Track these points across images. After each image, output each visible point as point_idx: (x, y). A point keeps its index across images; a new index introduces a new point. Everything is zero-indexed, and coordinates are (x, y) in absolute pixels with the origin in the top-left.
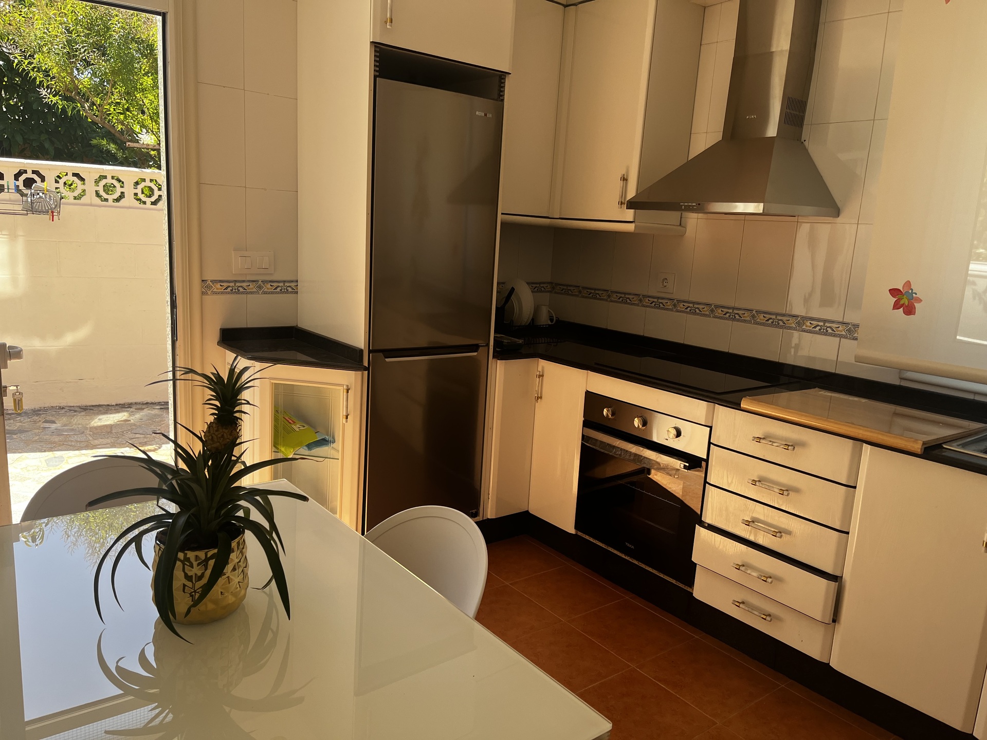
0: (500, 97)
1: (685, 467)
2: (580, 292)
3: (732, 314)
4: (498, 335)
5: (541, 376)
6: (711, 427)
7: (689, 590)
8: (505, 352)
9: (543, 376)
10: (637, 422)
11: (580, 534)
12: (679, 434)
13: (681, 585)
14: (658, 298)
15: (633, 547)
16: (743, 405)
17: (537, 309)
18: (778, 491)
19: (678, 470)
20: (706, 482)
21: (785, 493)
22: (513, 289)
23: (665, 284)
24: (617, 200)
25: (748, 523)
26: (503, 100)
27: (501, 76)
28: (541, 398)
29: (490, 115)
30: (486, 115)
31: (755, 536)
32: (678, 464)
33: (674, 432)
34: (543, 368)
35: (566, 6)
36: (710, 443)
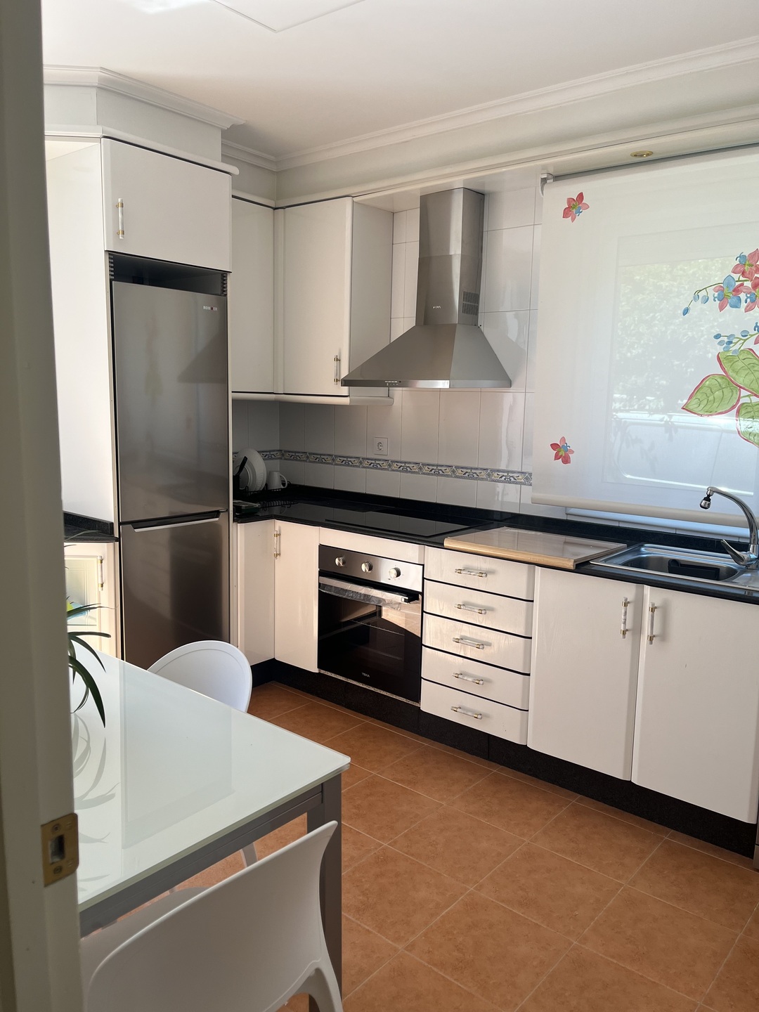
0: (223, 292)
1: (405, 601)
2: (308, 457)
3: (436, 470)
4: (236, 501)
5: (279, 535)
6: (423, 565)
7: (417, 705)
8: (243, 516)
9: (280, 535)
10: (364, 567)
11: (322, 672)
12: (398, 574)
13: (411, 702)
14: (375, 460)
15: (368, 676)
16: (446, 544)
17: (269, 475)
18: (478, 611)
19: (400, 603)
20: (423, 611)
21: (483, 612)
22: (245, 459)
23: (380, 448)
24: (333, 377)
25: (457, 641)
26: (226, 295)
27: (223, 275)
28: (280, 554)
29: (215, 309)
30: (212, 309)
31: (465, 650)
32: (400, 598)
33: (395, 572)
34: (280, 527)
35: (275, 209)
36: (423, 578)
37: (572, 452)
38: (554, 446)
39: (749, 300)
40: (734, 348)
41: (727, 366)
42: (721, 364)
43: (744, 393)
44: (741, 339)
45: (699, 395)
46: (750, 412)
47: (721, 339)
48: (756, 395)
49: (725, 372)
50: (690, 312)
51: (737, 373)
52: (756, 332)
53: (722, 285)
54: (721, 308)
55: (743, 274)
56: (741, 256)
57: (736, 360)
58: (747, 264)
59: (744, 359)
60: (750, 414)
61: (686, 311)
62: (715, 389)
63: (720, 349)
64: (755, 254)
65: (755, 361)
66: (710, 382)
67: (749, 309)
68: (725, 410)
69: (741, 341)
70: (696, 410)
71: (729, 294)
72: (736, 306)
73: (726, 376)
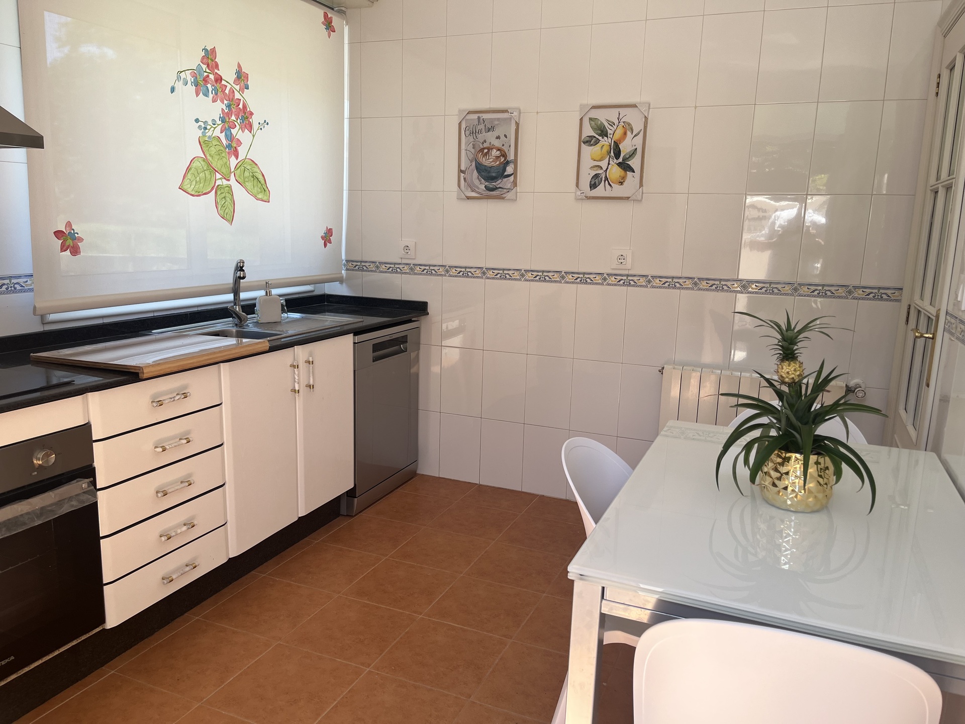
15: (12, 658)
37: (81, 240)
38: (58, 234)
39: (213, 92)
40: (209, 134)
41: (205, 149)
42: (202, 148)
43: (218, 176)
44: (212, 127)
45: (189, 176)
46: (223, 193)
47: (200, 123)
48: (225, 179)
49: (204, 155)
50: (176, 90)
51: (212, 157)
52: (220, 122)
53: (195, 71)
54: (197, 95)
55: (208, 66)
56: (205, 50)
57: (210, 145)
58: (210, 57)
59: (215, 146)
60: (223, 195)
61: (173, 90)
62: (199, 171)
63: (200, 133)
64: (213, 50)
65: (222, 148)
66: (196, 164)
67: (214, 101)
68: (208, 190)
69: (213, 129)
70: (189, 190)
71: (201, 82)
72: (206, 95)
73: (205, 160)
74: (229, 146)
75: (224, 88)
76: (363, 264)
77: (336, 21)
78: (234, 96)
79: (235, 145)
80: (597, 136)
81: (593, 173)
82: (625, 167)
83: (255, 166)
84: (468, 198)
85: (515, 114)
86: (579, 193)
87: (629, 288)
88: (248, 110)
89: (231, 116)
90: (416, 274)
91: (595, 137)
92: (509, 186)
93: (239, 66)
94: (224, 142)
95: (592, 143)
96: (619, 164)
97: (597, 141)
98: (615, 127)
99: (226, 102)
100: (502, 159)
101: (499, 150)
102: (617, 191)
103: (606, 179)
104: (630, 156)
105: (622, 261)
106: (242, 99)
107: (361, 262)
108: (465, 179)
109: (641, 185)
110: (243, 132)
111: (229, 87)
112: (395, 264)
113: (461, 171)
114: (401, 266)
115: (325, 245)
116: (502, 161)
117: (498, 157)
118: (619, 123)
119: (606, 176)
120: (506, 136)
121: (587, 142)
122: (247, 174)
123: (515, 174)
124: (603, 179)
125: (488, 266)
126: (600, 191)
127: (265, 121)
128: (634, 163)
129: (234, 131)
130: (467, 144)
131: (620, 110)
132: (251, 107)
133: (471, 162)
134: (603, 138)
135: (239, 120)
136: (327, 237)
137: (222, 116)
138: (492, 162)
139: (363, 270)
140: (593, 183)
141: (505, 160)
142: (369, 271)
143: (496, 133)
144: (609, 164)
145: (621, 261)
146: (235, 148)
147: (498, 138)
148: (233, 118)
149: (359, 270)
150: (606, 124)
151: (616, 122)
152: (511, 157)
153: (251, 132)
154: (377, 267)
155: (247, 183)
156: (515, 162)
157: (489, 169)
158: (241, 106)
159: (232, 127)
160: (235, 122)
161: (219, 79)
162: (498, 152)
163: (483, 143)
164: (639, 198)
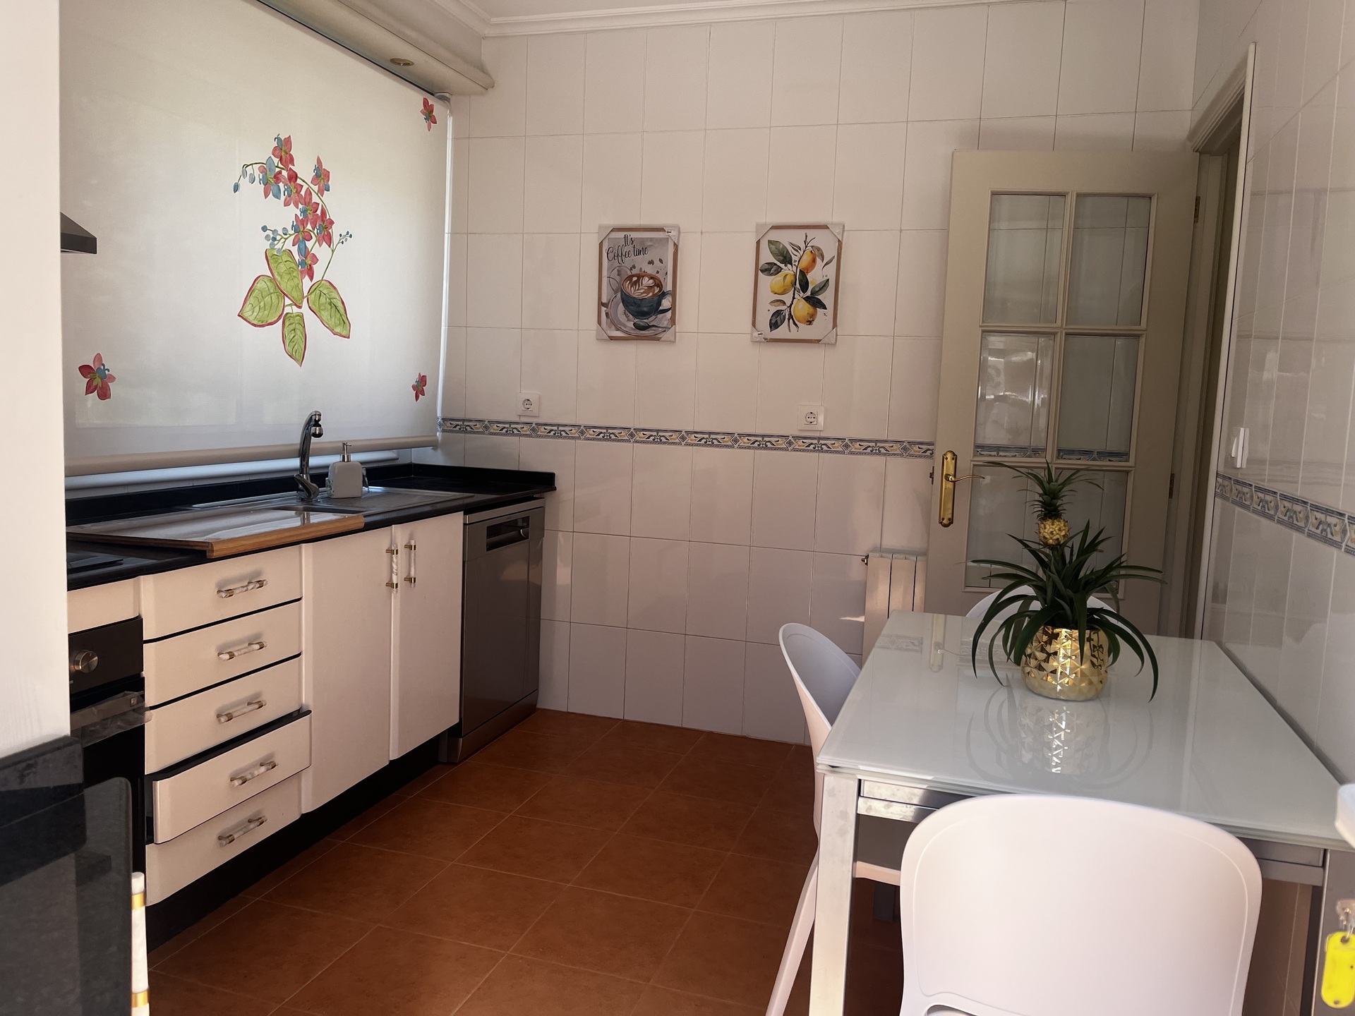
37: (112, 378)
38: (85, 370)
39: (286, 192)
40: (279, 246)
41: (272, 266)
42: (268, 264)
43: (288, 301)
44: (282, 237)
45: (251, 300)
46: (293, 324)
47: (268, 232)
48: (296, 305)
49: (272, 273)
50: (241, 188)
51: (281, 276)
52: (293, 232)
53: (265, 166)
54: (266, 195)
55: (281, 160)
56: (278, 138)
57: (279, 261)
58: (283, 150)
59: (286, 262)
60: (292, 327)
61: (236, 188)
62: (264, 294)
63: (267, 245)
64: (288, 140)
65: (293, 265)
66: (260, 285)
67: (287, 204)
68: (274, 320)
69: (283, 240)
70: (251, 319)
71: (271, 180)
72: (277, 196)
73: (273, 280)
74: (302, 263)
75: (299, 189)
76: (466, 423)
77: (438, 109)
78: (311, 199)
79: (310, 262)
80: (778, 264)
81: (774, 309)
82: (814, 302)
83: (334, 291)
84: (612, 338)
85: (674, 233)
86: (756, 334)
87: (821, 454)
88: (328, 217)
89: (307, 224)
90: (540, 436)
91: (776, 264)
92: (665, 323)
93: (319, 161)
94: (297, 257)
95: (772, 272)
96: (807, 299)
97: (779, 270)
98: (801, 252)
99: (300, 206)
100: (657, 290)
101: (652, 278)
102: (805, 331)
103: (791, 316)
104: (820, 289)
105: (812, 420)
106: (321, 203)
107: (464, 420)
108: (607, 314)
109: (835, 325)
110: (320, 245)
111: (305, 187)
112: (511, 423)
113: (601, 304)
114: (519, 426)
115: (417, 398)
116: (656, 292)
117: (650, 288)
118: (806, 247)
119: (790, 314)
120: (661, 261)
121: (766, 270)
122: (323, 300)
123: (673, 308)
124: (787, 317)
125: (637, 426)
126: (782, 331)
127: (348, 233)
128: (826, 297)
129: (309, 244)
130: (611, 269)
131: (808, 231)
132: (331, 214)
133: (616, 292)
134: (786, 266)
135: (316, 230)
136: (420, 387)
137: (295, 224)
138: (644, 293)
139: (466, 432)
140: (773, 321)
141: (659, 291)
142: (475, 433)
143: (648, 257)
144: (794, 298)
145: (810, 420)
146: (310, 265)
147: (651, 262)
148: (309, 227)
149: (460, 431)
150: (790, 249)
151: (803, 246)
152: (669, 287)
153: (330, 246)
154: (486, 427)
155: (323, 312)
156: (673, 294)
157: (639, 302)
158: (319, 212)
159: (307, 238)
160: (312, 233)
161: (293, 177)
162: (651, 281)
163: (631, 269)
164: (833, 342)
